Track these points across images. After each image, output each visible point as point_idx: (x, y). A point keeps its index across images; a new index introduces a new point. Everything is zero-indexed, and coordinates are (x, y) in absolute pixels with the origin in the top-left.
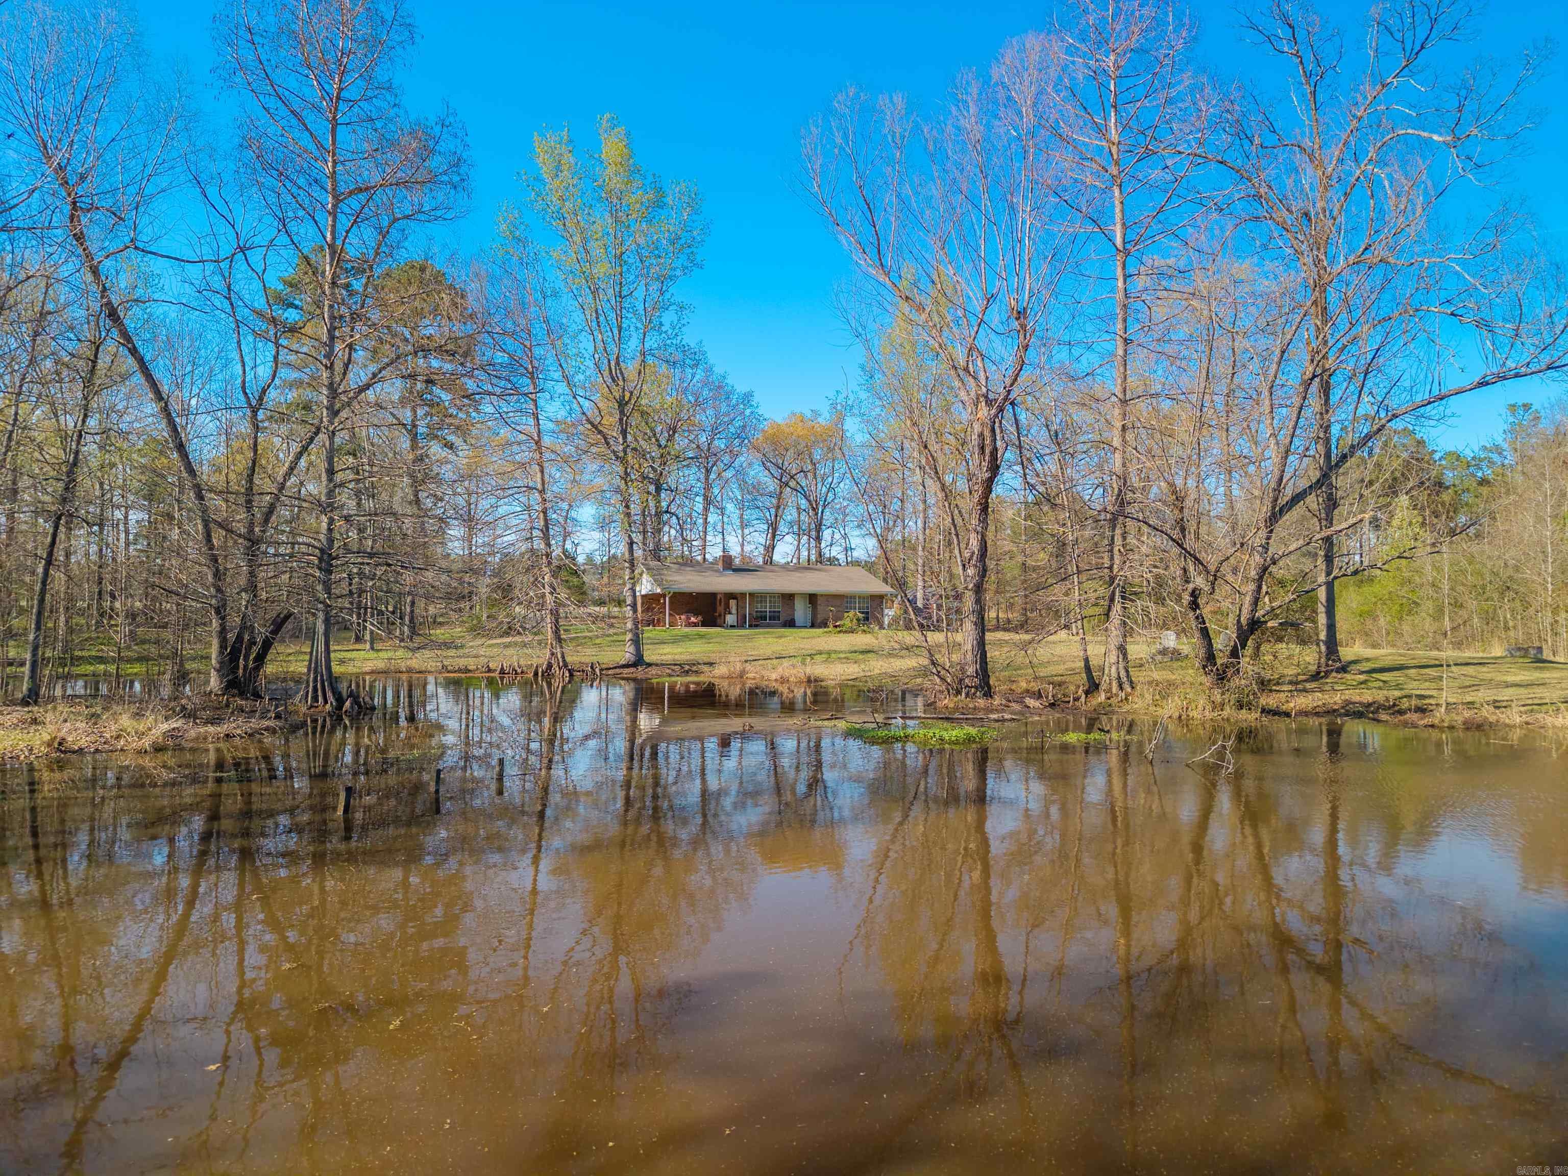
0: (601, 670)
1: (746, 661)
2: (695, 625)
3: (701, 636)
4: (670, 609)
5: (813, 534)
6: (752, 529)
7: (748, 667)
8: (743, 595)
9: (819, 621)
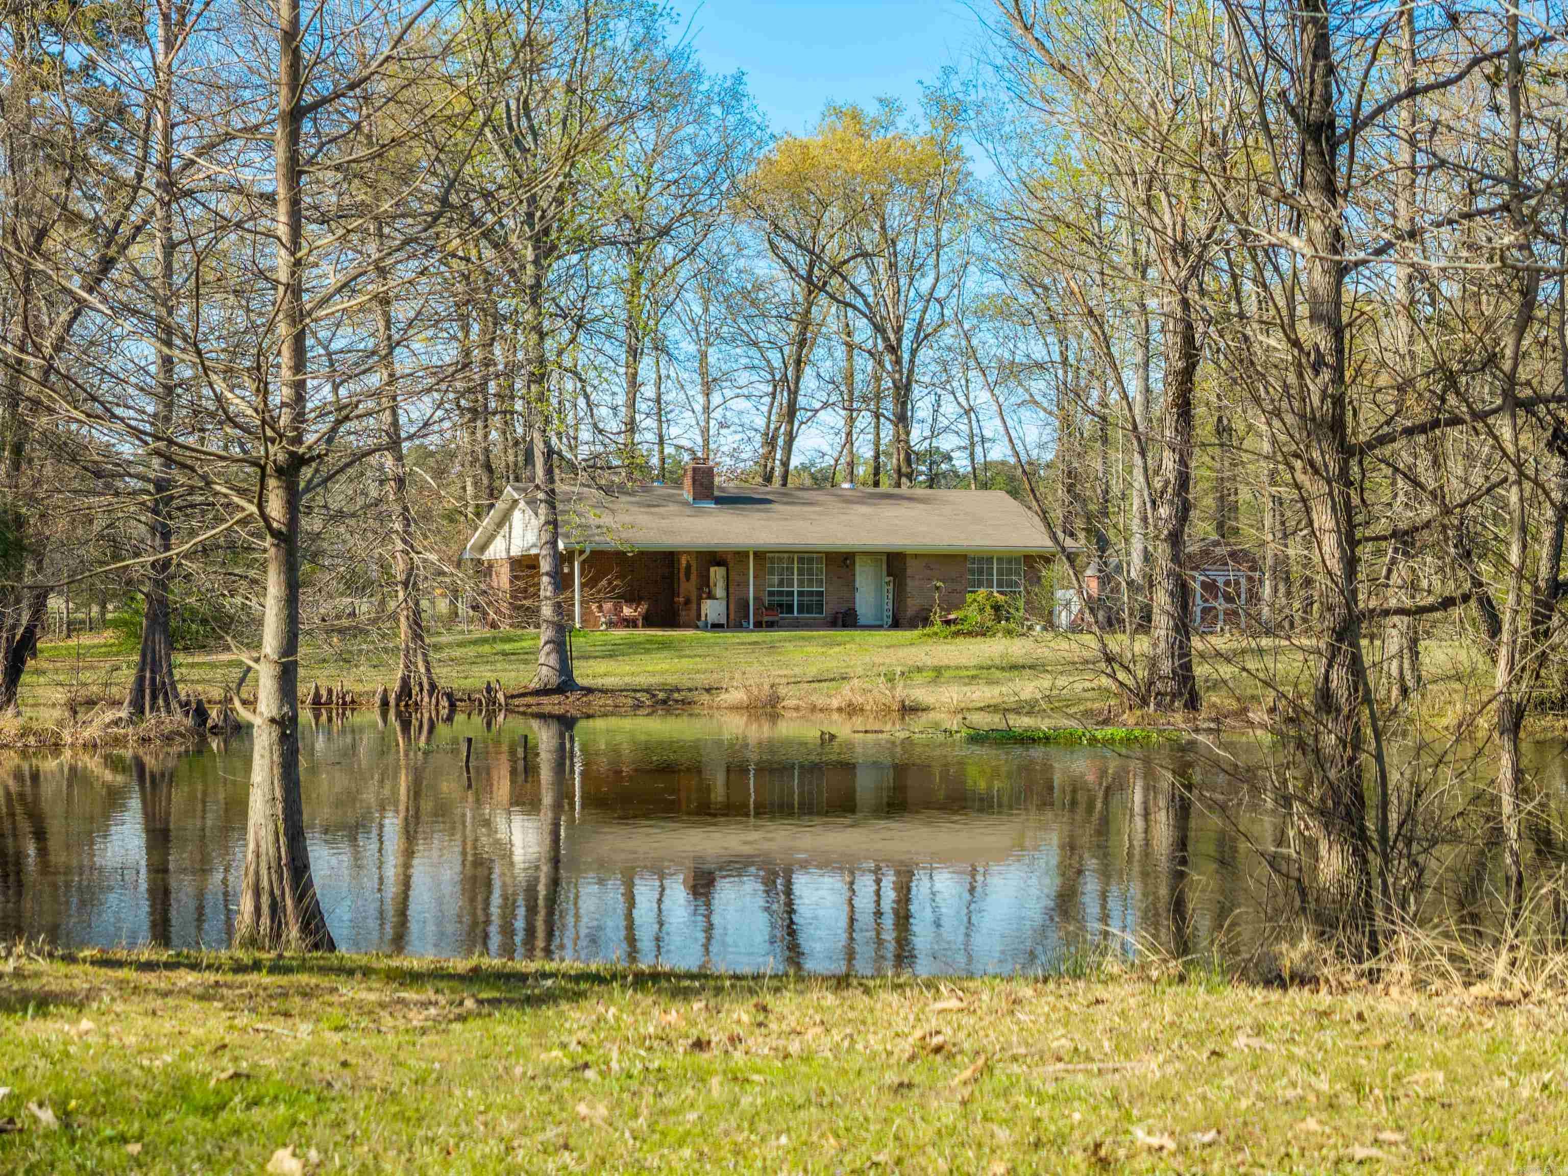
2: (630, 623)
8: (741, 556)
9: (910, 612)
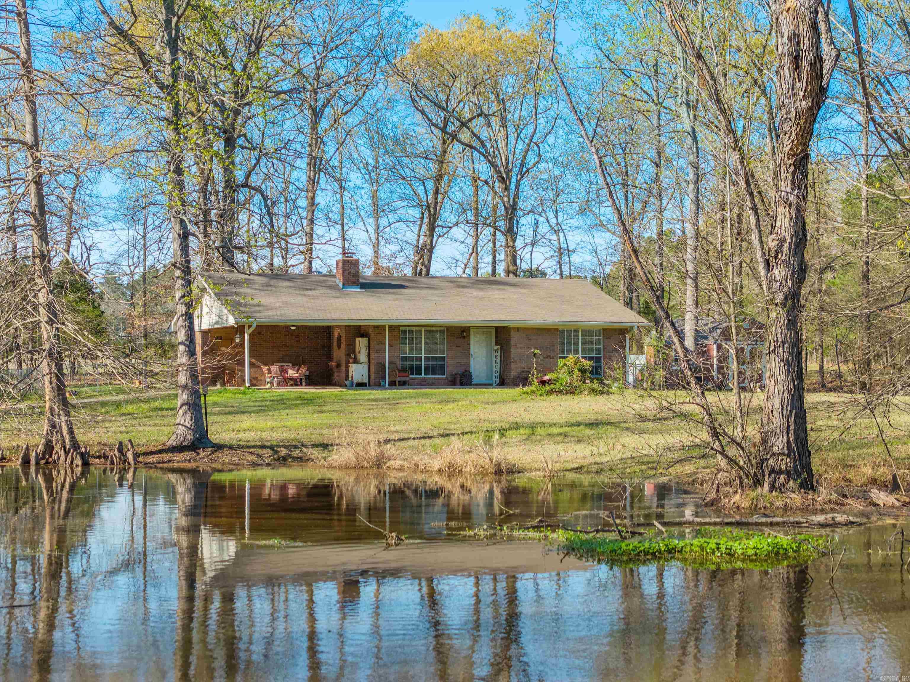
0: (136, 455)
1: (387, 441)
2: (296, 382)
3: (307, 401)
4: (251, 356)
5: (502, 224)
6: (392, 218)
7: (390, 450)
8: (379, 329)
9: (513, 374)
